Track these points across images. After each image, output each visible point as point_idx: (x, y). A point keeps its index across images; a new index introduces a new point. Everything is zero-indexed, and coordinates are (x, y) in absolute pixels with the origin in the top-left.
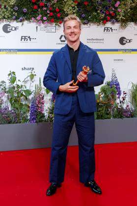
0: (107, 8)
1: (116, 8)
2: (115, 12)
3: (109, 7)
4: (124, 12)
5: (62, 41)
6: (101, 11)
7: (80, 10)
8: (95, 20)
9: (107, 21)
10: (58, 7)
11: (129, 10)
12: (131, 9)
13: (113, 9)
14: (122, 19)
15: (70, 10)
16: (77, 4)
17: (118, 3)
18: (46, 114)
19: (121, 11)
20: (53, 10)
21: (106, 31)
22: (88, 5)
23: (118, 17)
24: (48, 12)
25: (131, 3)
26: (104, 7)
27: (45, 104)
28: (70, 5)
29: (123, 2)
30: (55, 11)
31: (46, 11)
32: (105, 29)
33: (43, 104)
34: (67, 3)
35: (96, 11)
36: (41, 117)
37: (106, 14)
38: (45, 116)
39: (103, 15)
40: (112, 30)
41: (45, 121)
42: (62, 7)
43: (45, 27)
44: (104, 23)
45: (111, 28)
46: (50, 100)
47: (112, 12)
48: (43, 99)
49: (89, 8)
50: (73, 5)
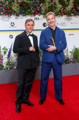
0: (35, 7)
1: (41, 7)
2: (40, 9)
3: (37, 6)
4: (45, 9)
5: (12, 26)
6: (32, 9)
7: (21, 8)
8: (29, 14)
9: (36, 14)
10: (9, 7)
11: (47, 8)
12: (49, 8)
13: (39, 8)
14: (44, 13)
15: (16, 8)
16: (19, 5)
17: (42, 4)
18: (5, 65)
19: (43, 9)
20: (6, 8)
21: (35, 20)
22: (25, 6)
23: (42, 12)
24: (4, 10)
25: (48, 5)
26: (34, 7)
27: (4, 60)
28: (15, 6)
29: (44, 4)
30: (7, 9)
31: (3, 9)
32: (35, 19)
33: (3, 60)
34: (14, 5)
35: (30, 9)
36: (2, 67)
37: (35, 10)
38: (4, 67)
39: (34, 11)
40: (39, 19)
41: (4, 69)
42: (11, 7)
43: (3, 18)
44: (34, 15)
45: (38, 18)
46: (6, 57)
47: (38, 9)
48: (2, 57)
49: (26, 7)
50: (17, 6)
